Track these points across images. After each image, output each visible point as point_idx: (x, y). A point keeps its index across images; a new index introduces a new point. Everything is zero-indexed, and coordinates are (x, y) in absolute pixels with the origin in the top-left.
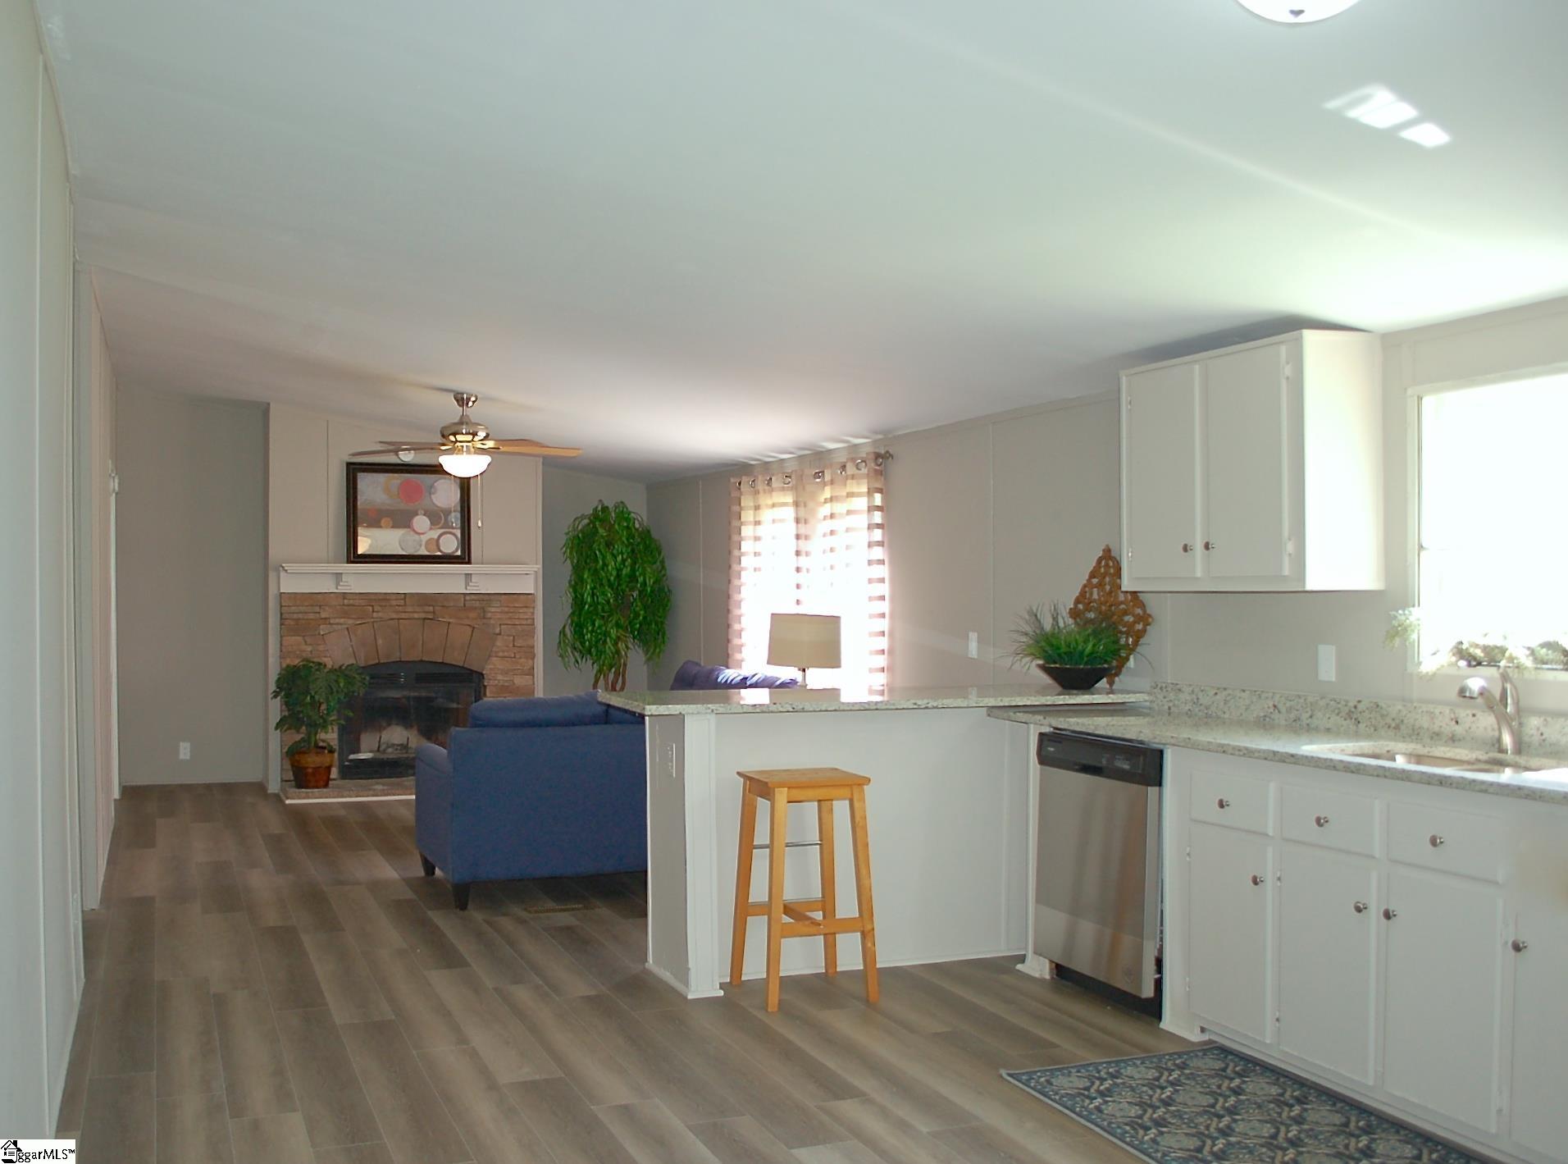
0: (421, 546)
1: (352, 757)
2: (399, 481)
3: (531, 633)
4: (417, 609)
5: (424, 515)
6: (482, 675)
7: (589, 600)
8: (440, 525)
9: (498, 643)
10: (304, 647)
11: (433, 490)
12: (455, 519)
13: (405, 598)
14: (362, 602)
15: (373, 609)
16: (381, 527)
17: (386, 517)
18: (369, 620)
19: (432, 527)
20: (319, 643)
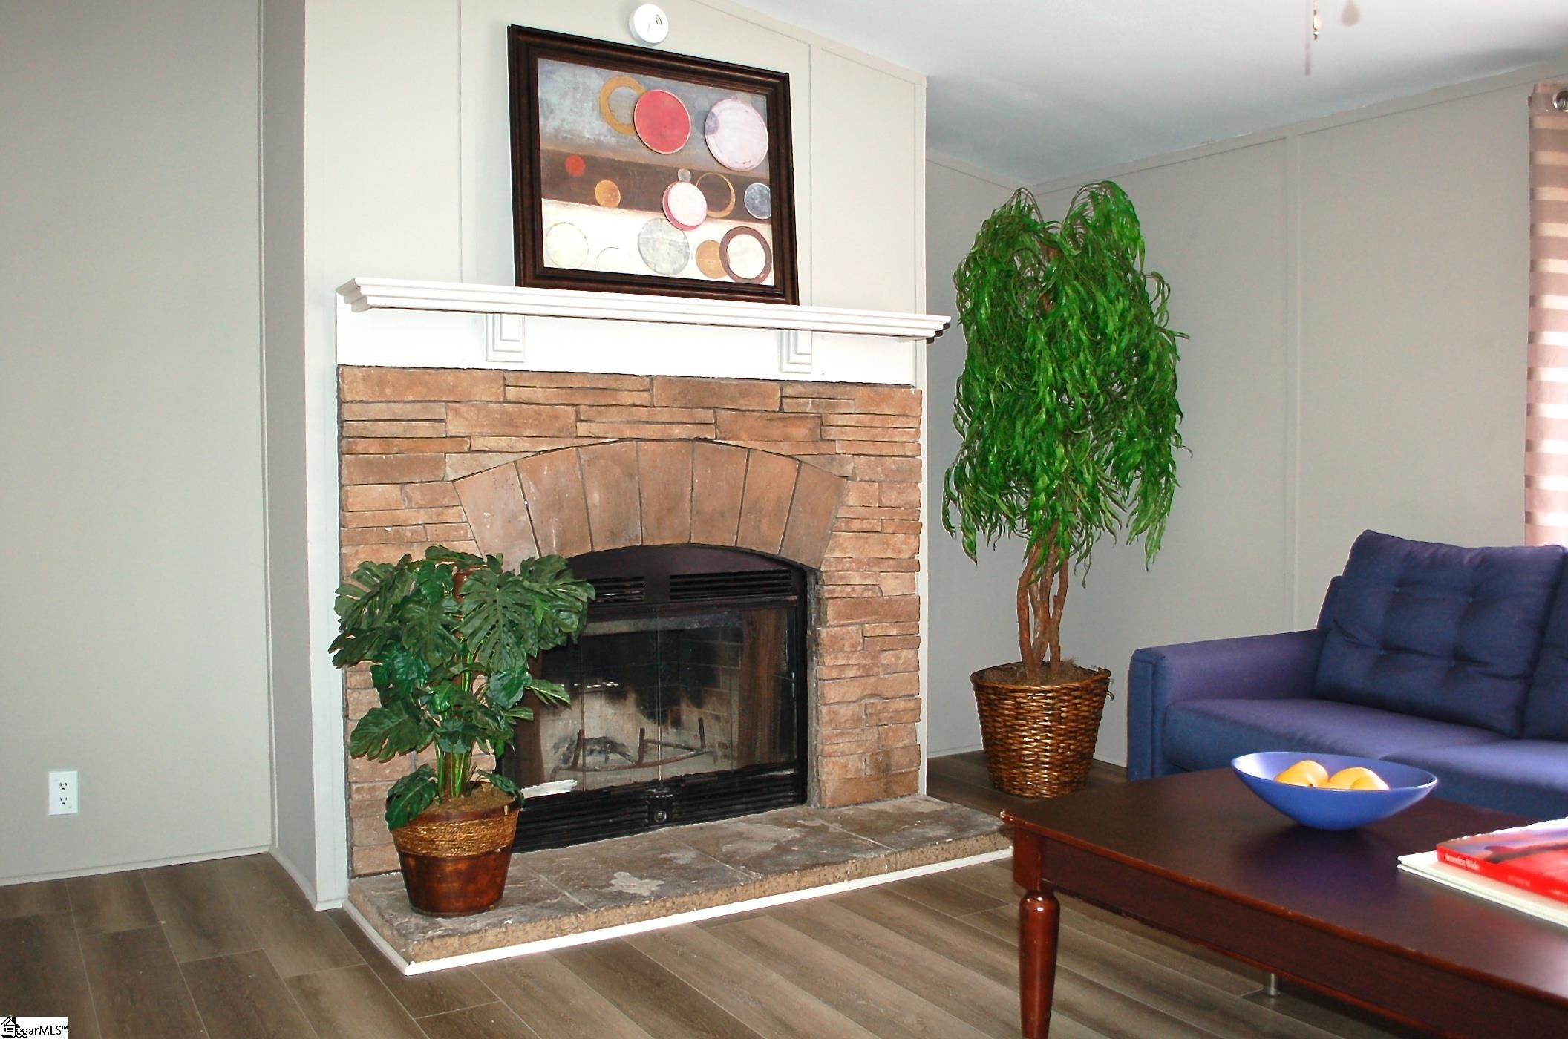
0: (687, 257)
1: (526, 793)
2: (635, 93)
3: (911, 478)
4: (678, 415)
5: (693, 182)
6: (816, 572)
7: (1048, 400)
8: (728, 213)
9: (852, 500)
10: (403, 514)
11: (710, 123)
12: (759, 193)
13: (651, 383)
14: (551, 395)
15: (578, 413)
16: (594, 202)
17: (606, 178)
18: (568, 442)
19: (711, 213)
20: (446, 502)
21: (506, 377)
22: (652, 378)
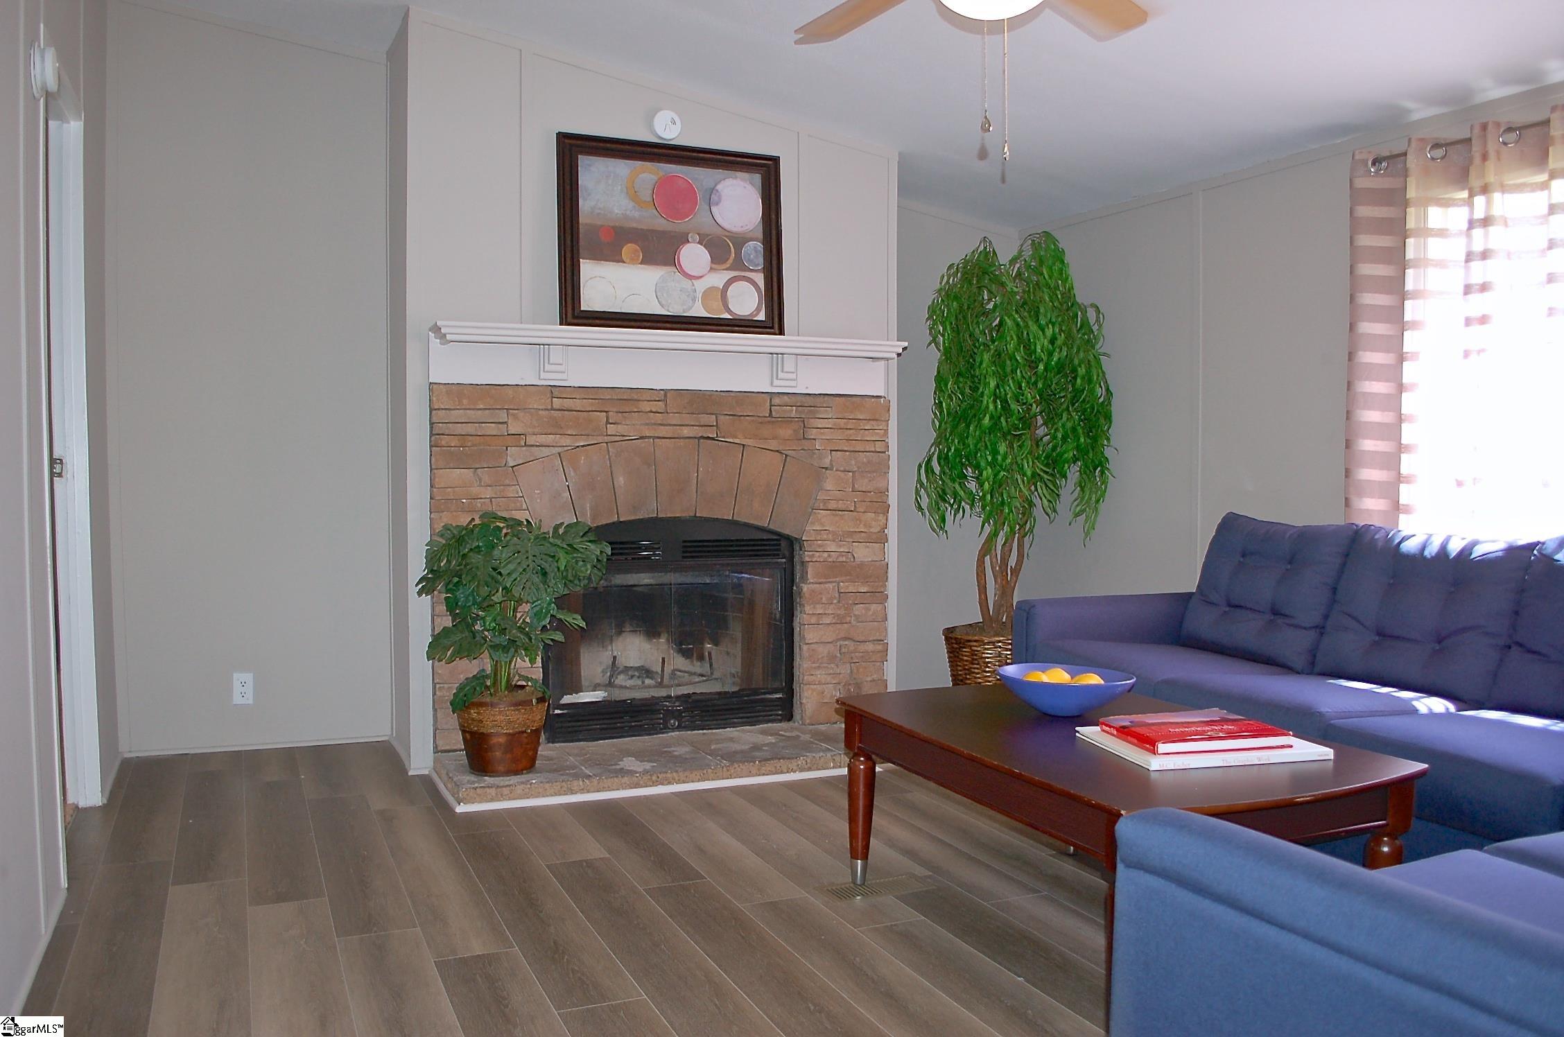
0: (694, 300)
1: (567, 699)
2: (654, 178)
3: (882, 468)
4: (689, 419)
5: (700, 243)
6: (800, 541)
7: (991, 407)
8: (728, 265)
9: (829, 485)
10: (475, 490)
11: (714, 197)
12: (754, 251)
13: (665, 395)
14: (586, 404)
15: (607, 418)
16: (621, 261)
17: (631, 242)
18: (600, 439)
19: (714, 266)
20: (507, 482)
21: (553, 391)
22: (666, 391)
